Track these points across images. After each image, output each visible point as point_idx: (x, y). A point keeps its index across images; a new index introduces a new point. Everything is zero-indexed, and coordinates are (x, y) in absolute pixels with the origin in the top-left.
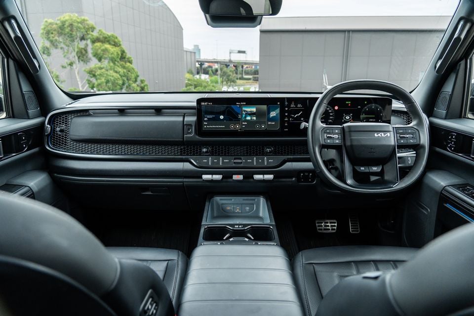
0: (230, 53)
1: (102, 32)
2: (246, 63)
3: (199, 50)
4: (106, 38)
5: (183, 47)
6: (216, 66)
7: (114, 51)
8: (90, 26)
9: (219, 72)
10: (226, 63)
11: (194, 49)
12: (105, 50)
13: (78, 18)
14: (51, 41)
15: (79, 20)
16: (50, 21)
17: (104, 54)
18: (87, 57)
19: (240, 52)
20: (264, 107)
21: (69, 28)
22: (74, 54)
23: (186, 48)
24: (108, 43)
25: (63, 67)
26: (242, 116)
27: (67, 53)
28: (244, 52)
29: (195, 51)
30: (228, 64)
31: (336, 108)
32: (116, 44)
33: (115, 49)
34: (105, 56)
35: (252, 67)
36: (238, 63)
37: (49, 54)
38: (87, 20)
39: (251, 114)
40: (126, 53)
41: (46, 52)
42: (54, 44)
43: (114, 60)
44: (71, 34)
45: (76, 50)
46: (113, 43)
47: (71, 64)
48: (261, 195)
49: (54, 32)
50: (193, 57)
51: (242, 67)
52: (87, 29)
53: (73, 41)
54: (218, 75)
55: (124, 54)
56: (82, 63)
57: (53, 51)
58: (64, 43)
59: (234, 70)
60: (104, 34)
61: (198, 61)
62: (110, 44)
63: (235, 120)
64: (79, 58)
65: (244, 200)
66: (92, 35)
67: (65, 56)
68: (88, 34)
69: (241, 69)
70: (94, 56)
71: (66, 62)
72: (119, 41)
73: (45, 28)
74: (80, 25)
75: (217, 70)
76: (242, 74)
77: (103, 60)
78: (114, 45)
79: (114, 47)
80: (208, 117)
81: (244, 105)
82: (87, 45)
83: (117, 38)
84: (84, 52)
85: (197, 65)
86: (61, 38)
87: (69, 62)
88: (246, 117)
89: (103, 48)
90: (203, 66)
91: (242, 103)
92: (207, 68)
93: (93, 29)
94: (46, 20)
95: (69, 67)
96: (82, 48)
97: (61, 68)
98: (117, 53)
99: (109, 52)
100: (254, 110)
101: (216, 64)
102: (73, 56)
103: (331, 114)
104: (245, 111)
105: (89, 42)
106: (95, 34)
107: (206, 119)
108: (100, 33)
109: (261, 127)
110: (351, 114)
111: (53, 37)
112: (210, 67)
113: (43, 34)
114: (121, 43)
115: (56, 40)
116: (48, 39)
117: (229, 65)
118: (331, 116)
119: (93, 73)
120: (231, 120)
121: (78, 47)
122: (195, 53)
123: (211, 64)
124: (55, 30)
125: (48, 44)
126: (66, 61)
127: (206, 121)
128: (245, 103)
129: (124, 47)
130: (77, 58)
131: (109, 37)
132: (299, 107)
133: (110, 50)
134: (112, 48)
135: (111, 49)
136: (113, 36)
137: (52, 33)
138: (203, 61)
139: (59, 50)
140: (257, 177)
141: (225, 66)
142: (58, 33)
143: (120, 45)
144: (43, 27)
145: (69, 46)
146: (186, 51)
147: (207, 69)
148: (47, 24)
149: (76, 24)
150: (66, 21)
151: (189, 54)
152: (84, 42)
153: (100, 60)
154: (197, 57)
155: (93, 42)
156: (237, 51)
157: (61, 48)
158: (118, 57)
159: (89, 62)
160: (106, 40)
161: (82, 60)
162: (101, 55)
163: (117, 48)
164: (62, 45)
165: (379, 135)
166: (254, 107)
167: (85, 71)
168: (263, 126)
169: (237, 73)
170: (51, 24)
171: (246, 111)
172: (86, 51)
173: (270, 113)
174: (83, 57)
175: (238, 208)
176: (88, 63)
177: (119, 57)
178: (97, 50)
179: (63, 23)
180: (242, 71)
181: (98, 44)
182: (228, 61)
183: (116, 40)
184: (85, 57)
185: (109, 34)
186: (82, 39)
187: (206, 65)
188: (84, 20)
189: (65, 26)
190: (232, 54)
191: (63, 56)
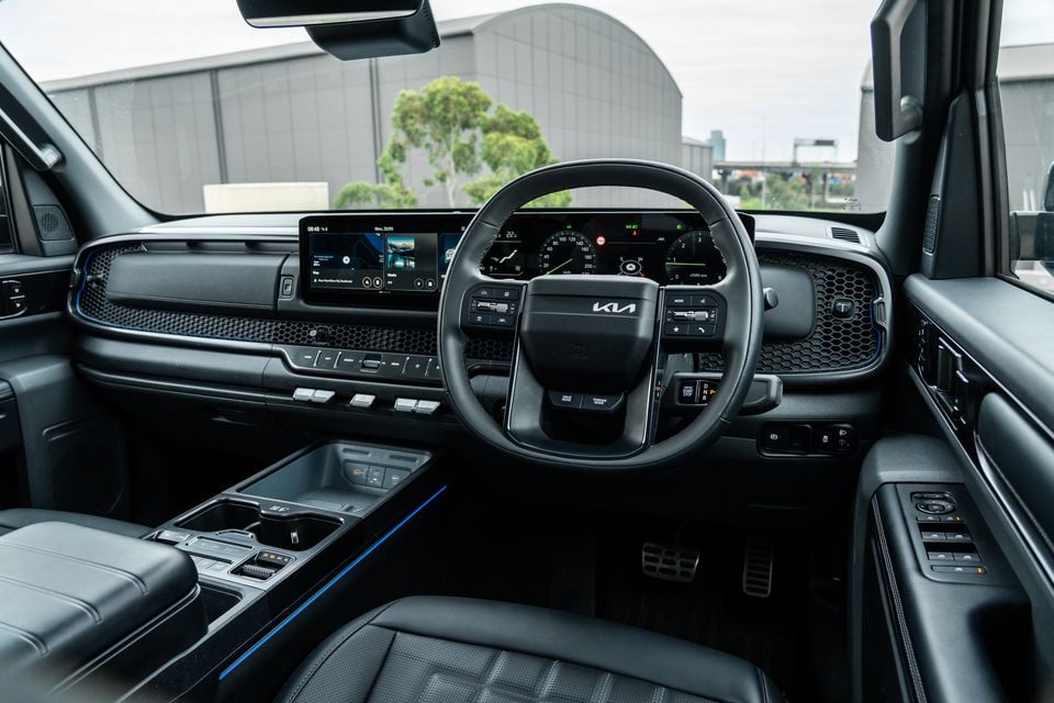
0: (796, 146)
1: (503, 110)
2: (833, 170)
3: (723, 143)
4: (510, 122)
5: (681, 137)
6: (761, 177)
7: (524, 147)
8: (481, 100)
9: (765, 190)
10: (784, 170)
11: (711, 140)
12: (507, 147)
13: (460, 86)
14: (409, 133)
15: (460, 90)
16: (410, 93)
17: (503, 155)
18: (473, 162)
19: (819, 143)
20: (433, 238)
21: (442, 106)
22: (449, 156)
23: (689, 138)
24: (512, 132)
25: (428, 183)
26: (386, 259)
27: (436, 155)
28: (830, 143)
29: (713, 144)
30: (789, 172)
31: (601, 241)
32: (530, 135)
33: (525, 144)
34: (506, 159)
35: (849, 179)
36: (813, 168)
37: (402, 159)
38: (476, 89)
39: (406, 254)
40: (548, 153)
41: (397, 155)
42: (414, 138)
43: (521, 167)
44: (445, 118)
45: (453, 148)
46: (524, 132)
47: (442, 179)
48: (426, 449)
49: (414, 115)
50: (706, 158)
51: (825, 178)
52: (475, 105)
53: (449, 131)
54: (760, 197)
55: (545, 154)
56: (463, 174)
57: (412, 153)
58: (432, 135)
59: (803, 187)
60: (507, 114)
61: (718, 167)
62: (517, 134)
63: (372, 268)
64: (458, 164)
65: (392, 457)
66: (484, 118)
67: (431, 161)
68: (476, 116)
69: (821, 182)
70: (485, 159)
71: (432, 173)
72: (536, 128)
73: (400, 108)
74: (462, 98)
75: (759, 187)
76: (823, 194)
77: (500, 168)
78: (526, 136)
79: (524, 139)
80: (322, 258)
81: (389, 232)
82: (474, 138)
83: (532, 121)
84: (467, 152)
85: (716, 175)
86: (428, 126)
87: (439, 173)
88: (394, 261)
89: (502, 142)
90: (729, 178)
91: (386, 229)
92: (738, 181)
93: (486, 105)
94: (403, 91)
95: (438, 184)
96: (465, 145)
97: (423, 185)
98: (530, 152)
99: (513, 152)
100: (409, 243)
101: (760, 173)
102: (447, 161)
103: (588, 257)
104: (392, 246)
105: (478, 131)
106: (490, 115)
107: (316, 264)
108: (500, 112)
109: (426, 287)
110: (640, 259)
111: (412, 125)
112: (745, 179)
113: (395, 119)
114: (540, 131)
115: (417, 130)
116: (404, 127)
117: (791, 175)
118: (589, 262)
119: (480, 193)
120: (364, 267)
121: (456, 141)
122: (711, 148)
123: (747, 173)
124: (416, 111)
125: (402, 138)
126: (436, 170)
127: (316, 268)
128: (391, 229)
129: (544, 139)
130: (453, 164)
131: (517, 119)
132: (510, 239)
133: (515, 146)
134: (521, 142)
135: (517, 143)
136: (524, 118)
137: (412, 118)
138: (729, 167)
139: (422, 150)
140: (403, 404)
141: (779, 176)
142: (422, 115)
143: (537, 135)
144: (396, 106)
145: (440, 141)
146: (692, 146)
147: (738, 185)
148: (404, 100)
149: (454, 98)
150: (438, 91)
151: (697, 152)
152: (468, 133)
153: (495, 166)
154: (717, 158)
155: (486, 131)
156: (813, 142)
157: (428, 146)
158: (530, 161)
159: (477, 172)
160: (511, 125)
161: (463, 169)
162: (498, 156)
163: (531, 142)
164: (428, 139)
165: (606, 308)
166: (408, 238)
167: (464, 189)
168: (430, 284)
169: (809, 192)
170: (411, 99)
171: (395, 247)
172: (472, 151)
173: (444, 253)
174: (465, 163)
175: (376, 474)
176: (475, 175)
177: (534, 160)
178: (490, 147)
179: (432, 95)
180: (824, 186)
181: (493, 135)
182: (789, 165)
183: (530, 126)
184: (469, 162)
185: (518, 114)
186: (466, 125)
187: (736, 175)
188: (471, 89)
189: (436, 102)
190: (800, 149)
191: (428, 160)
